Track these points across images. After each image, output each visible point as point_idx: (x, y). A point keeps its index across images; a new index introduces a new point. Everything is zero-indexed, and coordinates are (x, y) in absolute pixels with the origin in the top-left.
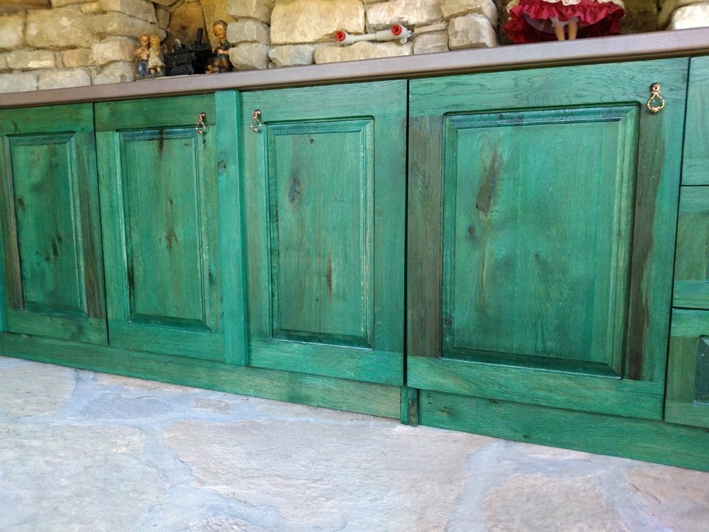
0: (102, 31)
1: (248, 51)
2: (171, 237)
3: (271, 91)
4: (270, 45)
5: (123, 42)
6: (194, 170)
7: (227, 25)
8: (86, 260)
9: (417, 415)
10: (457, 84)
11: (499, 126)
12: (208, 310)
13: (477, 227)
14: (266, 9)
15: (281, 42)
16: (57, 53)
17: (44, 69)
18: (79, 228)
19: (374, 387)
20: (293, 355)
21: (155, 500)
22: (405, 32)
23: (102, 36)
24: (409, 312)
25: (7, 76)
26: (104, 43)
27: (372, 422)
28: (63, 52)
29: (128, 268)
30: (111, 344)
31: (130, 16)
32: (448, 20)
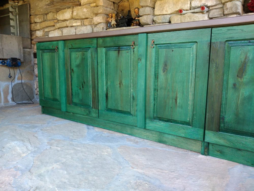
0: (97, 13)
1: (146, 18)
2: (121, 83)
3: (158, 33)
4: (154, 15)
5: (104, 16)
6: (130, 61)
7: (139, 9)
8: (92, 90)
9: (207, 152)
10: (232, 30)
11: (249, 45)
12: (132, 108)
13: (237, 84)
14: (153, 3)
15: (158, 14)
16: (82, 20)
17: (78, 26)
18: (91, 79)
19: (191, 140)
20: (161, 126)
21: (118, 172)
22: (206, 9)
23: (96, 14)
24: (207, 114)
25: (66, 28)
26: (97, 16)
27: (190, 153)
28: (84, 20)
29: (106, 93)
30: (99, 118)
31: (106, 7)
32: (224, 4)
